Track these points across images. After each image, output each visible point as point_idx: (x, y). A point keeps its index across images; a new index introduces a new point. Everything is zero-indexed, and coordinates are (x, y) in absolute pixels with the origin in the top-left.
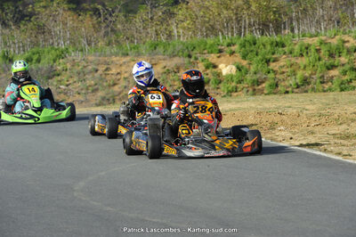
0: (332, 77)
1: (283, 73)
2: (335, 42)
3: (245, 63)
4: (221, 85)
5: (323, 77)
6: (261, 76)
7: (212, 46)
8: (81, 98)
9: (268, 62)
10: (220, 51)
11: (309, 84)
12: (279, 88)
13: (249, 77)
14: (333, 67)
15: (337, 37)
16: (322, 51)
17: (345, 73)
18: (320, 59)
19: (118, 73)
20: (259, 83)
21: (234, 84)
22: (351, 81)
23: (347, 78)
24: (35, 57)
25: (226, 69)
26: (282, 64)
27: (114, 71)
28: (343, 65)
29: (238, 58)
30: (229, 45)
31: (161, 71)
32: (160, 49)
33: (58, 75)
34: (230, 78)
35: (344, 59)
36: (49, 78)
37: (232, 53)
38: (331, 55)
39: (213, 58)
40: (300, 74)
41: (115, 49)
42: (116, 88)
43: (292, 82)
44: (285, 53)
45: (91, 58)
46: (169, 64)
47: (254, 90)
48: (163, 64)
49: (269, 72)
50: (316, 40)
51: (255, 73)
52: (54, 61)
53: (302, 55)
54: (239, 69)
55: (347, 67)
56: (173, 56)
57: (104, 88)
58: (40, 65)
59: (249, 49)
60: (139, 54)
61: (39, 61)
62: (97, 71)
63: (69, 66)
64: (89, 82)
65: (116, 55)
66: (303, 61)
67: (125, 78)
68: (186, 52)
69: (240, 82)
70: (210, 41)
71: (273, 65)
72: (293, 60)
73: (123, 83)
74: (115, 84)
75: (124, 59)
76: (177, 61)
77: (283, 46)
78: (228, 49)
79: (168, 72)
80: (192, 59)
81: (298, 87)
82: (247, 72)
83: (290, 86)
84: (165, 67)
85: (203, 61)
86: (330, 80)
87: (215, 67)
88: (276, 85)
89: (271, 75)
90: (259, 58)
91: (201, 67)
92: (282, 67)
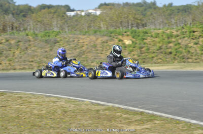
0: (171, 46)
1: (150, 44)
2: (168, 32)
3: (134, 40)
4: (126, 49)
5: (167, 46)
6: (142, 45)
7: (119, 32)
8: (70, 52)
9: (144, 39)
10: (123, 35)
12: (150, 50)
13: (137, 46)
14: (170, 42)
15: (169, 30)
16: (164, 36)
17: (176, 45)
18: (164, 39)
19: (84, 42)
20: (141, 48)
21: (131, 48)
22: (179, 48)
23: (176, 47)
24: (47, 35)
25: (128, 42)
26: (149, 40)
27: (81, 41)
28: (174, 42)
29: (130, 37)
30: (125, 32)
31: (100, 42)
32: (98, 33)
33: (59, 42)
34: (129, 46)
35: (173, 40)
36: (55, 43)
37: (128, 35)
38: (168, 38)
39: (120, 37)
40: (159, 45)
41: (79, 32)
42: (84, 48)
43: (155, 48)
44: (149, 36)
45: (70, 36)
47: (141, 51)
49: (145, 44)
50: (160, 31)
51: (140, 44)
52: (56, 36)
53: (156, 37)
54: (133, 42)
55: (177, 42)
56: (104, 36)
57: (79, 48)
58: (50, 38)
59: (135, 35)
60: (90, 35)
61: (49, 36)
62: (74, 41)
63: (62, 39)
64: (72, 46)
65: (81, 34)
66: (157, 40)
67: (87, 44)
68: (109, 34)
69: (134, 47)
70: (118, 30)
71: (145, 41)
72: (154, 39)
73: (86, 47)
74: (83, 47)
75: (84, 37)
76: (105, 38)
77: (147, 33)
78: (125, 34)
79: (104, 42)
80: (112, 37)
81: (158, 50)
82: (136, 44)
83: (154, 50)
84: (102, 40)
85: (117, 38)
86: (170, 48)
87: (122, 41)
88: (148, 49)
89: (146, 45)
90: (140, 38)
91: (116, 41)
92: (149, 42)
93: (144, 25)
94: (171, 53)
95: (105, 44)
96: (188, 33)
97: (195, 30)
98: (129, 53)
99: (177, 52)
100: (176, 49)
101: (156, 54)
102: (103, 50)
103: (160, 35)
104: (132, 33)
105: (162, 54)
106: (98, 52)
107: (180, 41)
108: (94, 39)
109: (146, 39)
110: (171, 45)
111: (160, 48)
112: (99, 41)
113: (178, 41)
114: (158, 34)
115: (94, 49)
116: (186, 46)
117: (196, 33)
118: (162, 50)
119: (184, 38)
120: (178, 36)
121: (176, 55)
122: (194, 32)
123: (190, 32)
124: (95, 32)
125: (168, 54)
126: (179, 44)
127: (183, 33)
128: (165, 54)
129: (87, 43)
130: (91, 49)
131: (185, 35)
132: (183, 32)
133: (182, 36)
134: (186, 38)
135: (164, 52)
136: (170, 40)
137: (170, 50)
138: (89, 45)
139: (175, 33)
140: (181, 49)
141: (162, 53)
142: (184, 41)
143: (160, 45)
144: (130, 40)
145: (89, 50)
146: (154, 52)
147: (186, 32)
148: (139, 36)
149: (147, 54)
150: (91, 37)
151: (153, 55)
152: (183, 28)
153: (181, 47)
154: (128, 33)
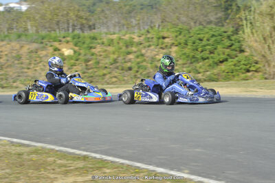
0: (130, 59)
1: (101, 55)
2: (127, 37)
3: (77, 48)
4: (66, 62)
5: (124, 59)
6: (88, 57)
7: (55, 37)
9: (91, 48)
10: (60, 41)
11: (117, 62)
12: (101, 65)
13: (82, 57)
14: (129, 53)
15: (127, 36)
16: (121, 44)
17: (138, 57)
18: (121, 49)
19: (2, 52)
20: (87, 61)
21: (73, 61)
22: (142, 62)
23: (139, 60)
25: (67, 52)
26: (99, 50)
28: (135, 52)
29: (71, 45)
30: (64, 37)
31: (27, 51)
32: (23, 38)
34: (70, 57)
35: (134, 49)
37: (68, 42)
38: (127, 46)
39: (56, 44)
40: (113, 57)
42: (2, 61)
43: (107, 61)
44: (99, 44)
46: (30, 47)
47: (87, 65)
48: (27, 47)
49: (93, 55)
50: (115, 37)
51: (85, 55)
53: (109, 45)
54: (75, 52)
55: (139, 53)
56: (33, 42)
59: (77, 41)
60: (11, 41)
66: (111, 49)
68: (40, 41)
69: (77, 60)
70: (53, 34)
71: (93, 50)
72: (105, 48)
73: (5, 58)
74: (1, 58)
76: (34, 46)
77: (96, 40)
78: (64, 40)
79: (32, 52)
80: (44, 45)
81: (112, 64)
82: (80, 54)
83: (107, 63)
84: (29, 49)
85: (51, 46)
86: (130, 61)
87: (59, 50)
88: (98, 63)
89: (94, 57)
90: (85, 46)
91: (51, 50)
92: (99, 52)
93: (92, 27)
94: (130, 69)
95: (34, 55)
96: (155, 40)
97: (166, 35)
98: (69, 69)
99: (139, 68)
100: (138, 63)
101: (108, 70)
102: (30, 64)
103: (115, 42)
104: (74, 38)
105: (117, 71)
106: (23, 66)
107: (143, 51)
108: (18, 46)
109: (95, 48)
110: (131, 56)
111: (115, 61)
112: (25, 50)
113: (140, 51)
114: (112, 40)
115: (16, 62)
116: (152, 58)
117: (166, 40)
118: (118, 64)
119: (149, 46)
120: (141, 44)
121: (137, 72)
122: (164, 38)
123: (159, 38)
124: (19, 36)
125: (127, 71)
126: (142, 55)
127: (148, 40)
128: (122, 70)
129: (6, 53)
130: (13, 62)
131: (151, 43)
132: (149, 38)
133: (147, 44)
134: (153, 47)
135: (120, 68)
136: (130, 49)
137: (129, 65)
138: (9, 55)
139: (137, 39)
140: (144, 64)
141: (117, 68)
142: (149, 51)
143: (115, 56)
144: (71, 49)
145: (9, 63)
146: (106, 67)
147: (152, 38)
148: (84, 43)
149: (95, 70)
150: (13, 44)
151: (105, 72)
152: (148, 32)
153: (145, 60)
154: (69, 39)
